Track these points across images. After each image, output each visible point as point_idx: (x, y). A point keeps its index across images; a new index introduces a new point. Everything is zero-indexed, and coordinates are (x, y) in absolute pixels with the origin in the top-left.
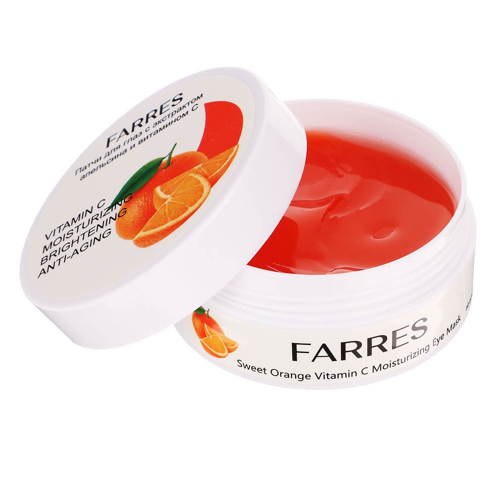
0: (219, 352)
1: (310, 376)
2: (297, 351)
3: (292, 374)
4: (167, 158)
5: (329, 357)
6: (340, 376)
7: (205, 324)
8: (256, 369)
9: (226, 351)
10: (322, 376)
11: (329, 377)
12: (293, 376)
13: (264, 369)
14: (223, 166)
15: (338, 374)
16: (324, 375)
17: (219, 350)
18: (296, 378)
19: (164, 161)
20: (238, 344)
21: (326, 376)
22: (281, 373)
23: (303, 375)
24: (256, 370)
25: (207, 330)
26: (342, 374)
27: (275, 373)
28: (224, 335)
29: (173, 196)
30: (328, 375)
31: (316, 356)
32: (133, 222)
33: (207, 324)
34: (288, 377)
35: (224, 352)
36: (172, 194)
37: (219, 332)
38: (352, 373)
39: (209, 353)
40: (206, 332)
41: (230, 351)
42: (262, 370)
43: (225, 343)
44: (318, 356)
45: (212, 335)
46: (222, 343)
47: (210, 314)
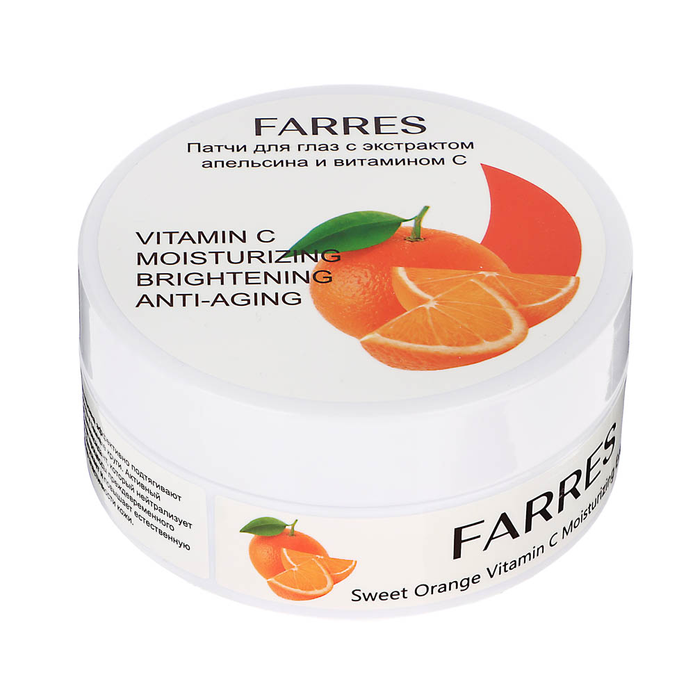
0: (312, 590)
4: (411, 224)
7: (284, 550)
8: (387, 595)
9: (330, 584)
14: (550, 300)
17: (313, 586)
19: (403, 224)
24: (389, 597)
25: (289, 559)
27: (422, 590)
29: (440, 301)
32: (353, 307)
33: (288, 548)
35: (325, 586)
36: (438, 296)
37: (316, 554)
40: (284, 563)
41: (337, 580)
43: (327, 570)
44: (494, 537)
45: (297, 563)
46: (322, 572)
47: (297, 529)
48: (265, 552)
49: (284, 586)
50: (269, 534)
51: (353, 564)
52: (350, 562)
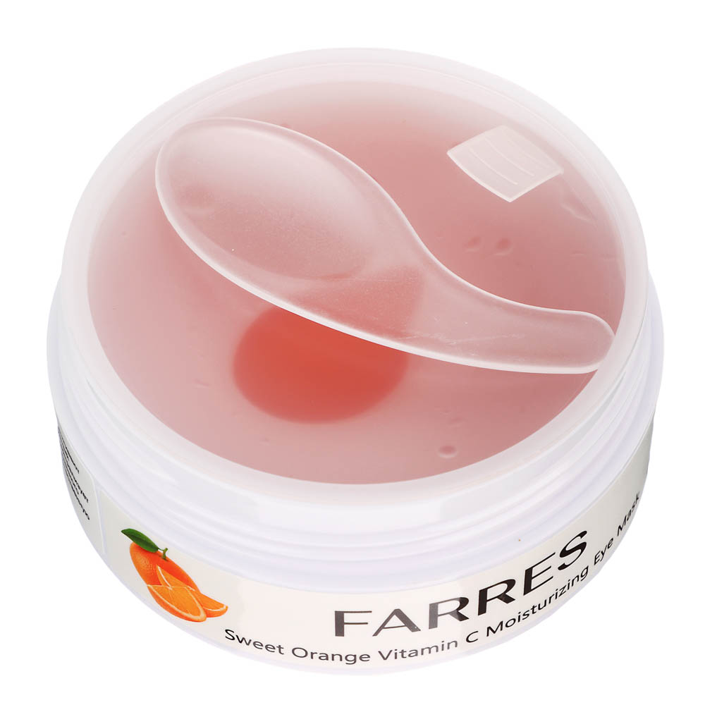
0: (187, 612)
1: (369, 657)
2: (345, 621)
3: (333, 655)
5: (406, 627)
6: (426, 651)
7: (159, 568)
8: (262, 645)
9: (203, 614)
10: (392, 655)
11: (405, 655)
12: (337, 658)
13: (280, 647)
15: (423, 650)
16: (396, 654)
17: (187, 610)
18: (341, 660)
20: (227, 607)
21: (399, 655)
22: (312, 654)
23: (355, 656)
24: (264, 648)
25: (164, 577)
26: (430, 649)
27: (300, 653)
28: (198, 590)
30: (403, 652)
31: (383, 627)
33: (162, 568)
34: (327, 659)
35: (199, 614)
37: (188, 585)
38: (449, 644)
39: (166, 609)
40: (159, 578)
41: (209, 615)
42: (274, 648)
43: (199, 603)
44: (386, 626)
45: (172, 585)
46: (194, 601)
47: (168, 555)
48: (144, 560)
49: (161, 597)
50: (145, 548)
51: (225, 607)
52: (222, 605)
